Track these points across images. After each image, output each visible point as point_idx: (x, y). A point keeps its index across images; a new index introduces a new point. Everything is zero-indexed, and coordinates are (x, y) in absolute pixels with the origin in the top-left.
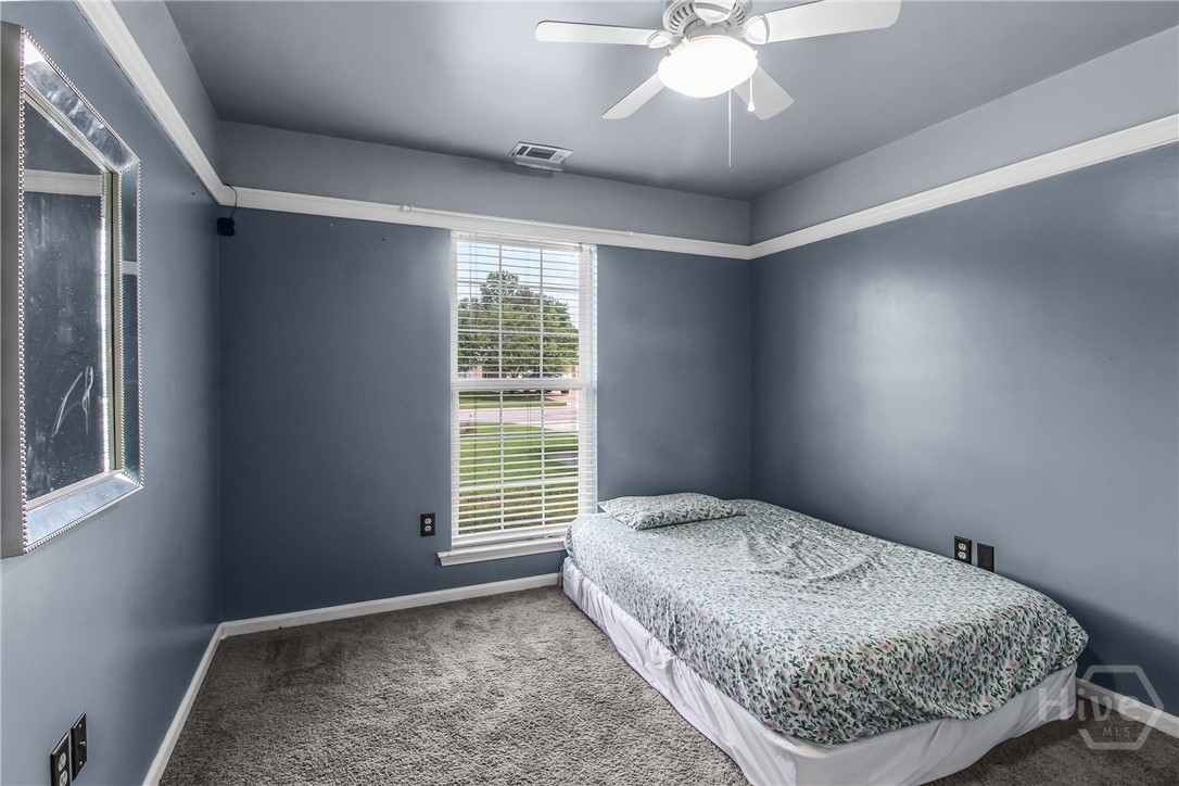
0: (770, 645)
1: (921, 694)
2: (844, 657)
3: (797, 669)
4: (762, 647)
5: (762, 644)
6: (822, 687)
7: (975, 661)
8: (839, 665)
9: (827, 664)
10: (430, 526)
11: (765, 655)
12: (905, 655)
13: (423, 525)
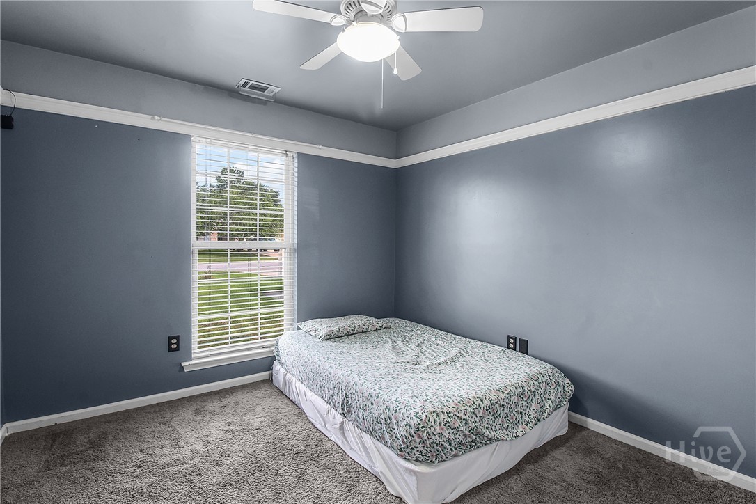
0: (403, 407)
1: (487, 428)
2: (445, 410)
3: (418, 420)
4: (398, 409)
5: (398, 406)
6: (432, 429)
7: (516, 407)
8: (442, 415)
9: (436, 415)
10: (176, 344)
11: (400, 413)
12: (479, 406)
13: (170, 344)
